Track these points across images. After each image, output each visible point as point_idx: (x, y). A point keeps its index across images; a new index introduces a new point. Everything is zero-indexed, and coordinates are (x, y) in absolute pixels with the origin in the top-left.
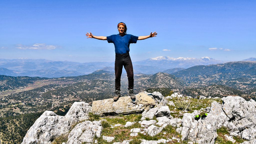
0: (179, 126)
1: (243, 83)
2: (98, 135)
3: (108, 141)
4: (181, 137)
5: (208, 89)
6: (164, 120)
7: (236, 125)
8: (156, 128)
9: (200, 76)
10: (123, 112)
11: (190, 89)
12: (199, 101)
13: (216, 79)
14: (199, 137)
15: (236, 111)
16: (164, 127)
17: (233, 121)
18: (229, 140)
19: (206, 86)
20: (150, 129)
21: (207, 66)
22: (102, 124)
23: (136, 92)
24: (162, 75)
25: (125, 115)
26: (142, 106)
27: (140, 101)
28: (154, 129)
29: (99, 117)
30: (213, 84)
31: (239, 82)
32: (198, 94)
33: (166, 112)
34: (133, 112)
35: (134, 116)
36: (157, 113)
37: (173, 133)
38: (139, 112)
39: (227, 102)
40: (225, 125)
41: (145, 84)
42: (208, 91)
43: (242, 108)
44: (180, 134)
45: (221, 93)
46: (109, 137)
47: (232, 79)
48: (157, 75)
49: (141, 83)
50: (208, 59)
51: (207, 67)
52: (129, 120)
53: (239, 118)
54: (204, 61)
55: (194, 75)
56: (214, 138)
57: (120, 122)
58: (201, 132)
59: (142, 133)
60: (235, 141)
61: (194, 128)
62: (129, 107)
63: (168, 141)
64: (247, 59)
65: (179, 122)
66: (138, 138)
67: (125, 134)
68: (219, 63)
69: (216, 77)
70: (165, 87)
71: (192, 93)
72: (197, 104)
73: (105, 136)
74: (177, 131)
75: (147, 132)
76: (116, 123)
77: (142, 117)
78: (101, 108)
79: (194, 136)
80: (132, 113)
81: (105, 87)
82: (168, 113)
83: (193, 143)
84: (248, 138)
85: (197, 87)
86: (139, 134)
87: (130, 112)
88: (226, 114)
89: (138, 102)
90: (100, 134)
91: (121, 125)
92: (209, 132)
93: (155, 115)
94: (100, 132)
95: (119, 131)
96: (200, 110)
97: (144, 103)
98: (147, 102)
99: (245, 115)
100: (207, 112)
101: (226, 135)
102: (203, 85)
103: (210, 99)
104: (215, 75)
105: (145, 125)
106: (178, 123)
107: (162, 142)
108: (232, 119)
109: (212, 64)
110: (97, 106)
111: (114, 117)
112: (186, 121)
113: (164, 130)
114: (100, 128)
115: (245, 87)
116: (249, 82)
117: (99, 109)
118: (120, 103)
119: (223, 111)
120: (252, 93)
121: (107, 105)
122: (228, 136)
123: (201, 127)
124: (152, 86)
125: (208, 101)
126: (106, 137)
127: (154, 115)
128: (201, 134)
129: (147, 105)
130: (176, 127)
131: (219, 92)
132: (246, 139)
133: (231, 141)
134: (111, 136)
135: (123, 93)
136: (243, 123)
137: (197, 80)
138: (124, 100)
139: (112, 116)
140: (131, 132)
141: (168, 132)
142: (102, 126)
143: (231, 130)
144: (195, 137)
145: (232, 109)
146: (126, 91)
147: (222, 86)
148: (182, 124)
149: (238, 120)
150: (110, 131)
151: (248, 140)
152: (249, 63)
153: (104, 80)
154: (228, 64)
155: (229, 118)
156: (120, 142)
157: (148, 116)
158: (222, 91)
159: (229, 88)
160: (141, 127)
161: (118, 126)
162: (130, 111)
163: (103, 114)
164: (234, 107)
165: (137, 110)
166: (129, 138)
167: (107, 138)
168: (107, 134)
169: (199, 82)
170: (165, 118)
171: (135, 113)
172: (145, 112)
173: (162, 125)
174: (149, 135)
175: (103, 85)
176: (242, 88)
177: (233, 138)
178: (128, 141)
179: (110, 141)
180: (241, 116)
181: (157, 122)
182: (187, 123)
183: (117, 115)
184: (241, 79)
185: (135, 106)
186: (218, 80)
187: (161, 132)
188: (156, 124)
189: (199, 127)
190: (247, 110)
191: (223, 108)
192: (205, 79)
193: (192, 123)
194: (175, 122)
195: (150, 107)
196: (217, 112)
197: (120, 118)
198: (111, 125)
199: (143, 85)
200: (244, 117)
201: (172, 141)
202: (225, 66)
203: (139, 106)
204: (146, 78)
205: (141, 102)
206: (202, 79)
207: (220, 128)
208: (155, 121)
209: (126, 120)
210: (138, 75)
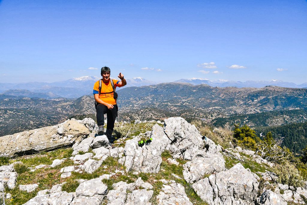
0: (121, 156)
1: (174, 105)
2: (11, 185)
3: (28, 191)
4: (125, 168)
5: (140, 113)
6: (103, 152)
7: (178, 147)
8: (95, 162)
9: (131, 99)
10: (45, 147)
11: (121, 114)
12: (136, 126)
13: (149, 101)
14: (144, 165)
15: (178, 132)
16: (104, 159)
17: (175, 143)
18: (173, 163)
19: (138, 109)
20: (87, 164)
21: (139, 87)
22: (15, 168)
23: (55, 122)
24: (88, 98)
25: (49, 152)
26: (72, 137)
27: (69, 131)
28: (92, 164)
29: (9, 159)
30: (146, 107)
31: (171, 104)
32: (130, 119)
33: (103, 142)
34: (60, 146)
35: (62, 152)
36: (93, 144)
37: (116, 165)
38: (68, 145)
39: (168, 124)
40: (167, 149)
41: (67, 110)
42: (141, 115)
43: (183, 129)
44: (124, 165)
45: (154, 116)
46: (30, 185)
47: (164, 101)
48: (82, 99)
49: (61, 110)
50: (140, 80)
51: (139, 89)
52: (55, 157)
53: (180, 139)
54: (136, 82)
55: (125, 98)
56: (160, 164)
57: (42, 162)
58: (146, 160)
59: (77, 171)
60: (179, 163)
61: (139, 156)
62: (55, 140)
63: (111, 176)
64: (178, 80)
65: (120, 151)
66: (73, 179)
67: (53, 176)
68: (151, 84)
69: (148, 99)
70: (92, 113)
71: (123, 118)
72: (133, 130)
73: (22, 185)
74: (120, 162)
75: (83, 169)
76: (38, 164)
77: (73, 151)
78: (11, 146)
79: (139, 164)
80: (59, 148)
81: (10, 118)
82: (106, 143)
83: (139, 173)
84: (189, 158)
85: (128, 111)
86: (73, 173)
87: (56, 147)
88: (168, 137)
89: (66, 133)
90: (15, 183)
91: (45, 165)
92: (155, 158)
93: (91, 147)
94: (14, 180)
95: (43, 174)
96: (139, 136)
97: (74, 133)
98: (78, 131)
99: (186, 135)
100: (147, 137)
101: (169, 159)
102: (135, 108)
103: (147, 123)
104: (148, 97)
105: (79, 160)
106: (119, 153)
107: (105, 178)
108: (175, 141)
109: (144, 86)
110: (4, 144)
111: (32, 157)
112: (129, 149)
113: (104, 163)
114: (13, 175)
115: (176, 108)
116: (179, 103)
117: (8, 148)
118: (40, 136)
119: (165, 133)
120: (182, 114)
121: (20, 141)
122: (171, 160)
123: (146, 154)
124: (76, 112)
125: (144, 125)
126: (24, 185)
127: (89, 147)
128: (147, 161)
129: (79, 135)
130: (118, 158)
131: (152, 116)
132: (188, 160)
133: (175, 164)
134: (32, 183)
135: (37, 124)
136: (184, 144)
137: (129, 103)
138: (47, 132)
139: (29, 155)
140: (62, 173)
141: (110, 165)
142: (15, 172)
143: (173, 152)
144: (141, 165)
145: (173, 131)
146: (42, 121)
147: (155, 109)
148: (124, 154)
149: (179, 142)
150: (30, 177)
151: (190, 160)
152: (179, 84)
153: (6, 108)
154: (161, 85)
155: (171, 140)
156: (48, 188)
157: (81, 149)
158: (154, 115)
159: (162, 110)
160: (74, 163)
161: (42, 167)
162: (56, 145)
163: (15, 154)
164: (175, 128)
165: (65, 142)
166: (59, 181)
167: (28, 187)
168: (26, 181)
169: (131, 106)
170: (103, 149)
171: (63, 147)
172: (76, 144)
173: (101, 157)
174: (86, 173)
175: (6, 116)
176: (173, 110)
177: (177, 161)
178: (59, 185)
179: (32, 191)
180: (182, 138)
181: (94, 155)
182: (131, 152)
183: (36, 153)
184: (172, 101)
185: (62, 138)
186: (150, 102)
187: (101, 166)
188: (94, 157)
189: (144, 154)
190: (188, 130)
191: (165, 131)
192: (137, 102)
193: (136, 150)
194: (116, 152)
195: (83, 138)
196: (159, 135)
197: (42, 156)
198: (30, 168)
199: (64, 112)
200: (185, 138)
201: (116, 175)
202: (157, 87)
203: (67, 137)
204: (68, 103)
205: (71, 132)
206: (134, 102)
207: (163, 152)
208: (92, 154)
209: (51, 158)
210: (58, 100)
